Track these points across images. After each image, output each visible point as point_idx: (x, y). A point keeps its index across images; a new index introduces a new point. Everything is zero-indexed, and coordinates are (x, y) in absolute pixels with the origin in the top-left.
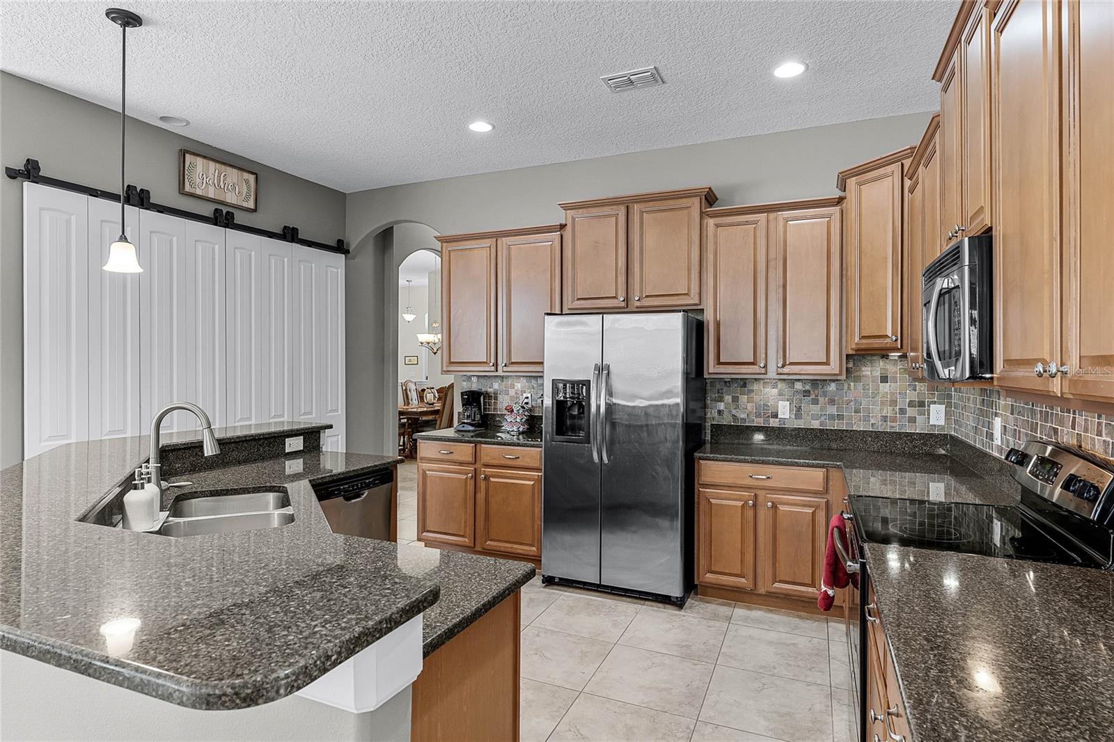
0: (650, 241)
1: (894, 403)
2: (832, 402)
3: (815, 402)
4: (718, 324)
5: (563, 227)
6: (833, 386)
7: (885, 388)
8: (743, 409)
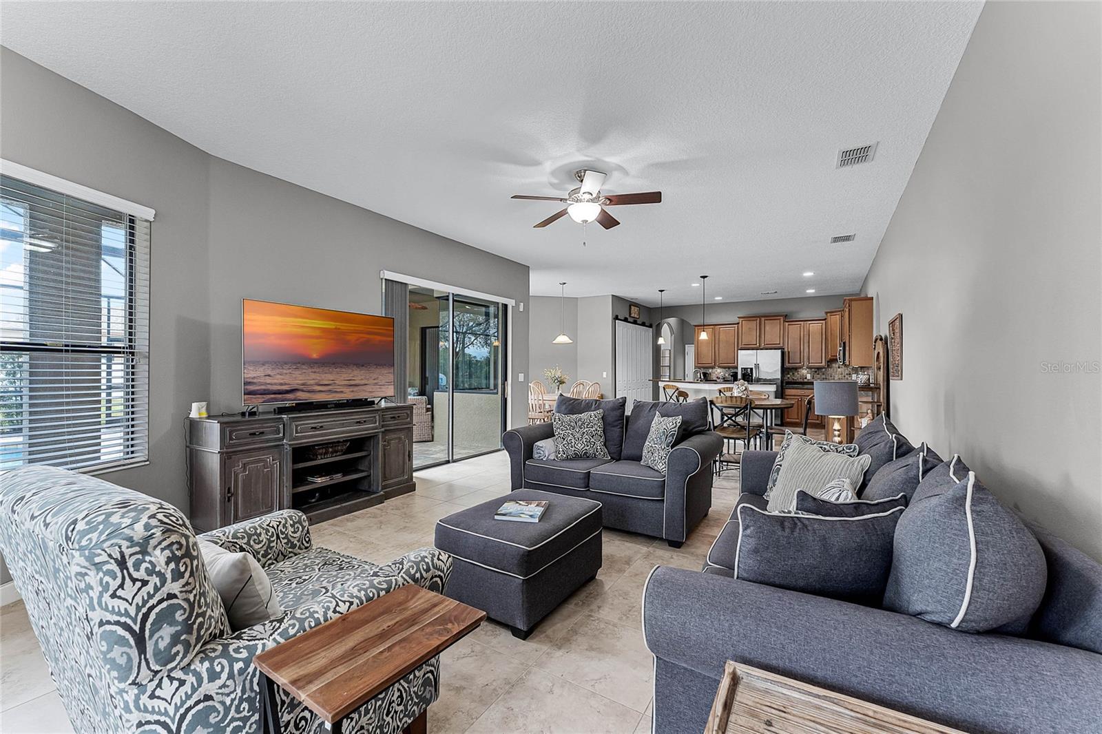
0: (767, 328)
1: (842, 374)
2: (823, 374)
3: (818, 374)
4: (789, 352)
5: (738, 323)
6: (824, 370)
7: (839, 370)
8: (797, 377)
